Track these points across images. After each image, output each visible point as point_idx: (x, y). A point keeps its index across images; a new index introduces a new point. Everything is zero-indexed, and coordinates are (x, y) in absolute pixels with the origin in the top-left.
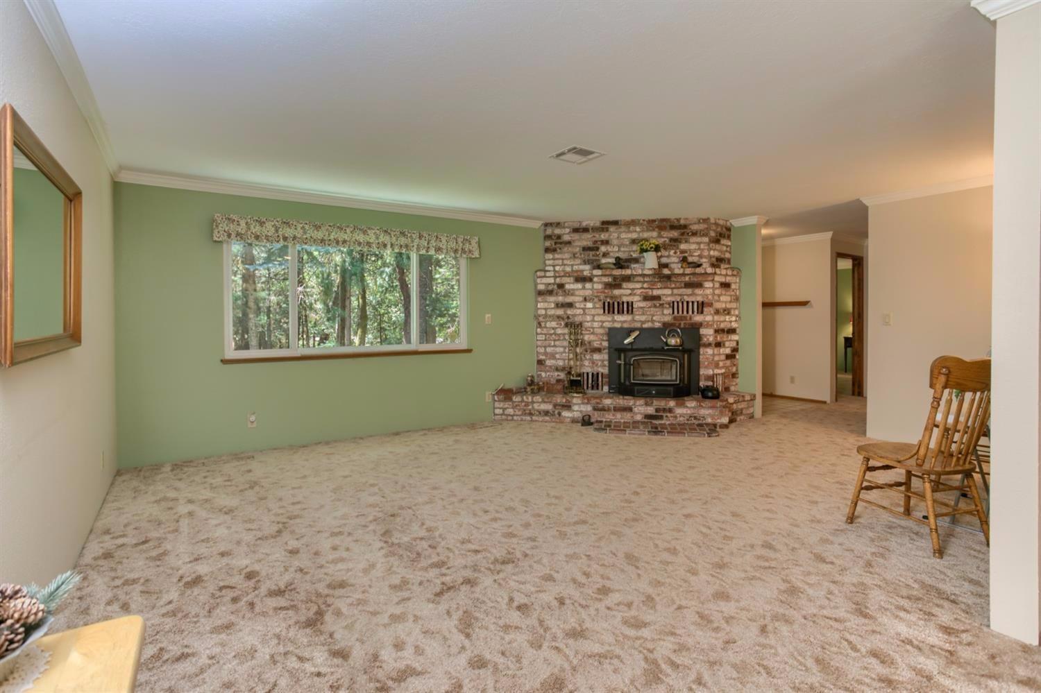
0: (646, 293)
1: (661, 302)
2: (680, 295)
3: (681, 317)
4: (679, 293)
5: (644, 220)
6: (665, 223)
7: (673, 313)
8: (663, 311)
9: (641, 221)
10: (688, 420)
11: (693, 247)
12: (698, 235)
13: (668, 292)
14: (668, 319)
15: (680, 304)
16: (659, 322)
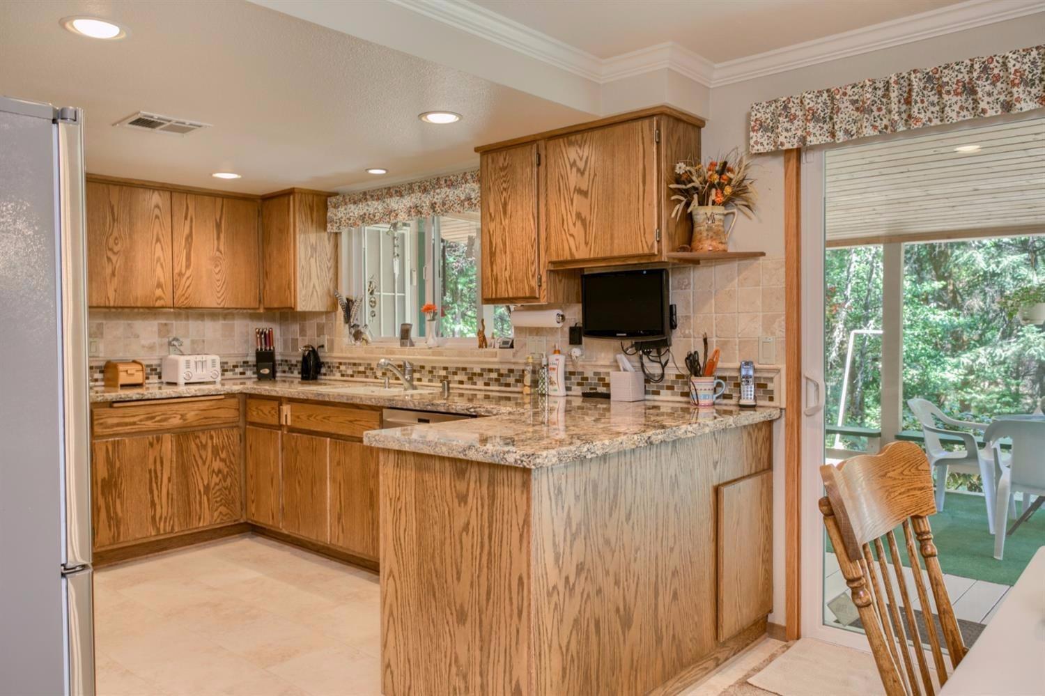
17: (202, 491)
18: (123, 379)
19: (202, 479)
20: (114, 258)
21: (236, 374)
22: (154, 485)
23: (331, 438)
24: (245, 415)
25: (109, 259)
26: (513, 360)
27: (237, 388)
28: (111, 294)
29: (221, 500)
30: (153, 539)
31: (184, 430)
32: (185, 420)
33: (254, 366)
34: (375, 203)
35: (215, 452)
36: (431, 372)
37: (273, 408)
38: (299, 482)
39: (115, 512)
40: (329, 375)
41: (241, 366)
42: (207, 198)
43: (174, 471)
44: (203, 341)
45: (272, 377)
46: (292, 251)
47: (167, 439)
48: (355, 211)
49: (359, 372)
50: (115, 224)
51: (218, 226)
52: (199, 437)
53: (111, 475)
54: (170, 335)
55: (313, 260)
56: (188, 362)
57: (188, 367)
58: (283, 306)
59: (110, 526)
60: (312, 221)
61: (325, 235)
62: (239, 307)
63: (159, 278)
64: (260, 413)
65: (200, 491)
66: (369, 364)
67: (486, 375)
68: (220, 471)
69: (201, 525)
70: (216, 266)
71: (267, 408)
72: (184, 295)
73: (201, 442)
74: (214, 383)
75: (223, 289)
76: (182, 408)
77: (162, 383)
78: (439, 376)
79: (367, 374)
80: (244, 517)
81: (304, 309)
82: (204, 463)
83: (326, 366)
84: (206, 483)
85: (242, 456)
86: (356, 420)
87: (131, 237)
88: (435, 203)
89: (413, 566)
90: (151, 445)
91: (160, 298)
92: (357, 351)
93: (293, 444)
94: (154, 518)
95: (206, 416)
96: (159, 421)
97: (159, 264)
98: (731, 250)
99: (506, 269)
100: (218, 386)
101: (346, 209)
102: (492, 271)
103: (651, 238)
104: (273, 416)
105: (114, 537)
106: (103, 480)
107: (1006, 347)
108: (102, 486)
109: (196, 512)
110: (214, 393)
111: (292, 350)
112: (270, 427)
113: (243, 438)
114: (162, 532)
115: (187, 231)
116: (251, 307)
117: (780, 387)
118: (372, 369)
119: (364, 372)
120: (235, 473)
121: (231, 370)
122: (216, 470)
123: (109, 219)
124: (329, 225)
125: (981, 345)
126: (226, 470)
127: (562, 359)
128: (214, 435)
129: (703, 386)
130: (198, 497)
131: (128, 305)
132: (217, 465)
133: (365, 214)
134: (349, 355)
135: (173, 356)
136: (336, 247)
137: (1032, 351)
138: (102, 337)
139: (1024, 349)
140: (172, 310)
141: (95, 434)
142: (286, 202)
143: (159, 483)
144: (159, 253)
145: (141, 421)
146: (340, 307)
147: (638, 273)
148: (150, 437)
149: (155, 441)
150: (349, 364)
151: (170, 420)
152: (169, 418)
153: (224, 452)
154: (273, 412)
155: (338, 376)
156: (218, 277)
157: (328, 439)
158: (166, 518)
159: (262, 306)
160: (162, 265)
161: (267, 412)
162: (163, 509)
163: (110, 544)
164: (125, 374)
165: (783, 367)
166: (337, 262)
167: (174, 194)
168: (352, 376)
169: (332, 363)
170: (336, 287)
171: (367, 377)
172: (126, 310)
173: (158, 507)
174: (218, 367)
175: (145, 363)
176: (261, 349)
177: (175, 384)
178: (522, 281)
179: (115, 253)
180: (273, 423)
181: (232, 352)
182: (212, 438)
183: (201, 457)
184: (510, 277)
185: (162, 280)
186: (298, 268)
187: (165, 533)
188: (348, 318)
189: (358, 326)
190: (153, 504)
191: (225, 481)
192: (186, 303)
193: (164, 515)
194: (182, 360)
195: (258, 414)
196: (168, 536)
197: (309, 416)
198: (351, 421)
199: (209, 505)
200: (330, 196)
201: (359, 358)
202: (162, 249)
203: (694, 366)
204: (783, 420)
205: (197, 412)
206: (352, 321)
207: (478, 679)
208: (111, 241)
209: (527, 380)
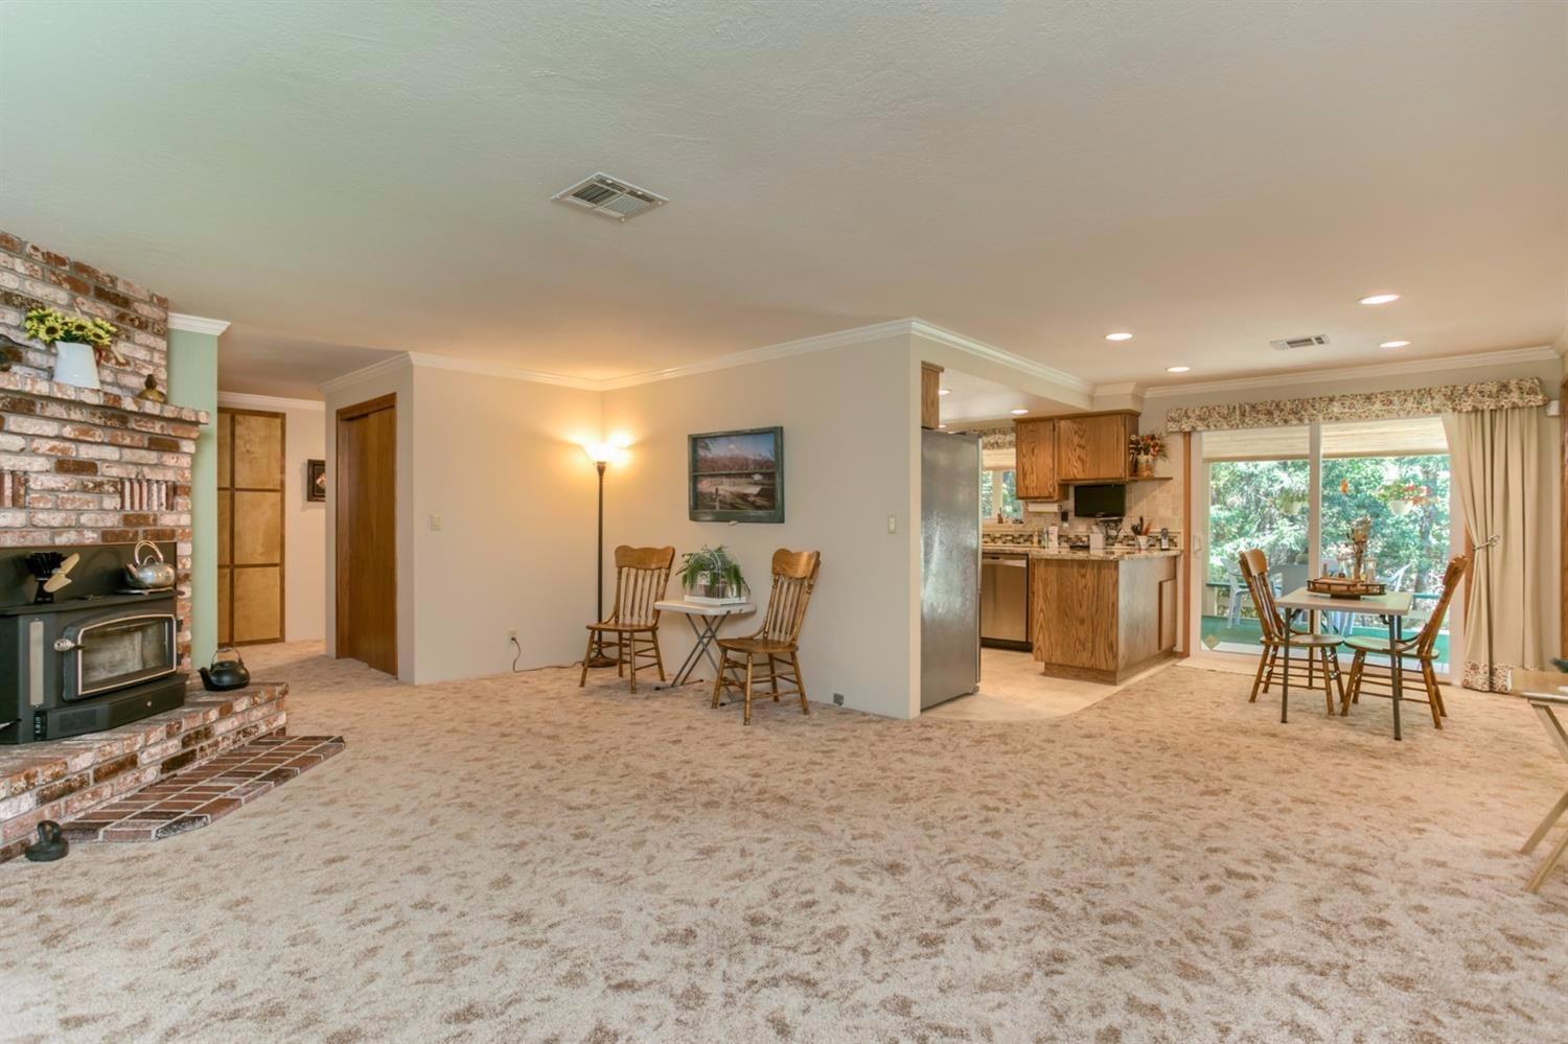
0: (63, 450)
1: (98, 479)
2: (136, 464)
3: (139, 516)
4: (134, 459)
5: (35, 249)
6: (85, 276)
7: (123, 507)
8: (101, 502)
9: (28, 249)
10: (235, 742)
11: (141, 354)
12: (150, 329)
13: (111, 453)
14: (112, 521)
15: (136, 486)
16: (93, 529)
67: (1004, 539)
89: (1054, 605)
98: (1156, 476)
99: (1033, 482)
102: (1024, 483)
103: (1121, 471)
107: (1262, 538)
117: (1180, 541)
125: (1240, 536)
127: (1056, 528)
129: (1142, 540)
137: (1284, 541)
139: (1277, 540)
147: (1109, 485)
165: (1182, 530)
178: (1043, 489)
184: (1035, 486)
203: (1137, 531)
204: (1182, 557)
207: (1090, 644)
209: (1035, 539)
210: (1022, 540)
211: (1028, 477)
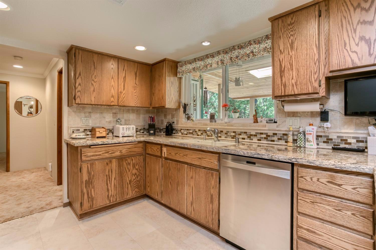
17: (128, 183)
18: (98, 134)
19: (128, 177)
20: (94, 84)
21: (141, 133)
22: (108, 181)
23: (187, 165)
24: (146, 150)
25: (92, 84)
26: (277, 129)
27: (142, 139)
28: (93, 99)
29: (136, 186)
30: (108, 205)
31: (121, 157)
32: (121, 153)
33: (147, 130)
34: (200, 62)
35: (134, 166)
36: (226, 134)
37: (158, 148)
38: (170, 183)
39: (91, 195)
40: (176, 134)
41: (143, 130)
42: (131, 62)
43: (117, 175)
44: (129, 120)
45: (154, 134)
46: (164, 84)
47: (114, 160)
48: (190, 67)
49: (190, 133)
50: (95, 70)
51: (136, 74)
52: (127, 160)
53: (89, 179)
54: (117, 117)
55: (172, 88)
56: (123, 128)
57: (123, 130)
58: (160, 106)
59: (89, 201)
60: (172, 72)
61: (176, 78)
62: (143, 106)
63: (112, 93)
64: (152, 150)
65: (127, 183)
66: (195, 130)
67: (259, 136)
68: (135, 174)
69: (128, 197)
70: (135, 90)
71: (155, 148)
72: (122, 101)
73: (128, 162)
74: (133, 136)
75: (137, 99)
76: (120, 148)
77: (113, 136)
78: (231, 136)
79: (194, 134)
80: (145, 192)
81: (168, 107)
82: (129, 171)
83: (175, 130)
84: (130, 180)
85: (144, 167)
86: (203, 158)
87: (101, 76)
88: (232, 58)
90: (107, 164)
91: (113, 102)
92: (189, 124)
93: (168, 165)
94: (108, 196)
95: (130, 151)
96: (111, 154)
97: (112, 88)
99: (292, 79)
100: (135, 139)
101: (186, 67)
102: (282, 80)
104: (158, 152)
105: (90, 206)
106: (86, 181)
108: (85, 184)
109: (126, 192)
110: (133, 141)
111: (161, 124)
112: (156, 156)
113: (145, 160)
114: (112, 201)
115: (124, 75)
116: (147, 107)
118: (196, 132)
119: (192, 133)
120: (142, 174)
121: (139, 131)
122: (134, 174)
123: (93, 68)
124: (178, 74)
126: (138, 173)
127: (315, 128)
128: (133, 159)
130: (127, 185)
131: (100, 104)
132: (134, 171)
133: (195, 68)
134: (186, 126)
135: (118, 126)
136: (180, 83)
138: (91, 118)
140: (117, 107)
141: (83, 160)
142: (162, 64)
143: (111, 181)
144: (113, 83)
145: (103, 154)
146: (181, 107)
148: (107, 161)
149: (109, 162)
150: (185, 129)
151: (115, 153)
152: (115, 152)
153: (137, 166)
154: (158, 150)
155: (180, 134)
156: (135, 94)
157: (186, 165)
158: (113, 196)
159: (151, 107)
160: (114, 88)
161: (155, 150)
162: (112, 192)
163: (89, 209)
164: (98, 132)
166: (180, 89)
167: (119, 60)
168: (186, 134)
169: (177, 129)
170: (180, 98)
171: (194, 135)
172: (99, 106)
173: (110, 191)
174: (135, 130)
175: (106, 128)
176: (151, 123)
177: (118, 137)
178: (306, 84)
179: (95, 82)
180: (158, 155)
181: (139, 124)
182: (132, 160)
183: (128, 168)
184: (296, 83)
185: (114, 94)
186: (166, 91)
187: (113, 202)
188: (185, 111)
189: (189, 114)
190: (108, 190)
191: (137, 178)
192: (123, 104)
193: (113, 194)
194: (121, 127)
195: (151, 150)
196: (114, 203)
197: (176, 154)
198: (199, 158)
199: (131, 188)
200: (178, 63)
201: (190, 127)
202: (114, 82)
205: (126, 149)
206: (187, 113)
208: (93, 77)
209: (290, 139)
210: (275, 138)
211: (286, 74)
